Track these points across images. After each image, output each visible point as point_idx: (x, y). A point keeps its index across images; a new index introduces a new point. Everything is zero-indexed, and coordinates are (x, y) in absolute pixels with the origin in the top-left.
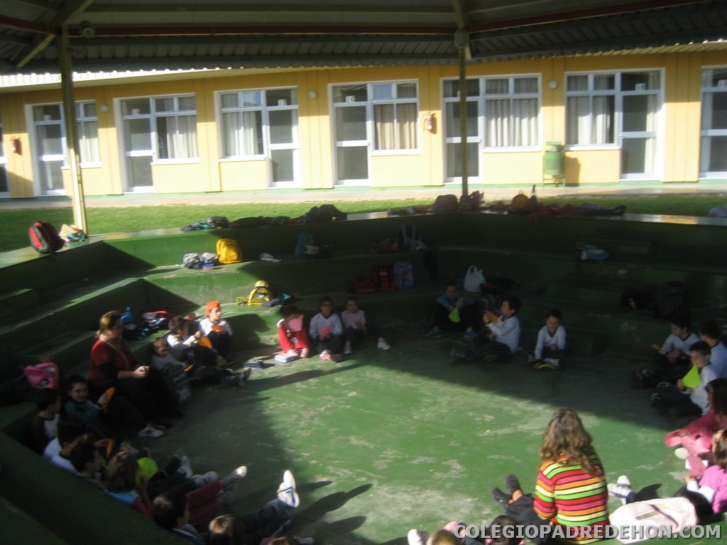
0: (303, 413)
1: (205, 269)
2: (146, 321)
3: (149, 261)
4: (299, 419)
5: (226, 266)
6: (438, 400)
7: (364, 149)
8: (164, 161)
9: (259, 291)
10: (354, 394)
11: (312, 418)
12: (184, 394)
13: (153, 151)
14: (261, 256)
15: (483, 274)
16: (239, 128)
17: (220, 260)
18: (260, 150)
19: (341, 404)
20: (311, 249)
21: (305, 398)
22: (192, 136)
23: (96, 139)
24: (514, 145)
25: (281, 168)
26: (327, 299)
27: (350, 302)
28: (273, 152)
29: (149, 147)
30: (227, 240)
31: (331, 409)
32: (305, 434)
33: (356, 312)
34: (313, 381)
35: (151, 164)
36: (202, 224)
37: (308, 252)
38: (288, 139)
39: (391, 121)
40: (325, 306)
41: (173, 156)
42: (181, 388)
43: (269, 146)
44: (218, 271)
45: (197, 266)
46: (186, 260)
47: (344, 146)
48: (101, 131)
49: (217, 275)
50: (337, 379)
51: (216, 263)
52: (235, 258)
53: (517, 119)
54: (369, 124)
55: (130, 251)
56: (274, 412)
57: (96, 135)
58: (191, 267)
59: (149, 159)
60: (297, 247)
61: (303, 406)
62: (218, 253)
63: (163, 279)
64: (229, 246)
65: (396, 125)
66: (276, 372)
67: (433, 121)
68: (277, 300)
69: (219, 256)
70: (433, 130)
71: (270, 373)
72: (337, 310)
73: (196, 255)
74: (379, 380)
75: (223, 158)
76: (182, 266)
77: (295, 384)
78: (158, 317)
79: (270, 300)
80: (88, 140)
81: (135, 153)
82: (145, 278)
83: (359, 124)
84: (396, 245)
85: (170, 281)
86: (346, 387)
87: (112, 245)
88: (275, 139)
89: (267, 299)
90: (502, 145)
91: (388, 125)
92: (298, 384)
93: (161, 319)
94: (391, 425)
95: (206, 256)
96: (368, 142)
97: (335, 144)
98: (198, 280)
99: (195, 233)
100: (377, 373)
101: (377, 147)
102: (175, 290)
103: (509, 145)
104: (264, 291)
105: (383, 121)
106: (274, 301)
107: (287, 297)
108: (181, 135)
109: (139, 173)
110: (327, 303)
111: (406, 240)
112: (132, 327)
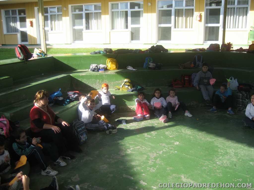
0: (150, 154)
1: (100, 72)
2: (68, 96)
3: (74, 67)
4: (147, 159)
5: (110, 71)
6: (228, 151)
7: (170, 28)
8: (88, 31)
9: (126, 84)
10: (178, 143)
11: (155, 158)
12: (84, 138)
13: (84, 27)
14: (127, 67)
15: (238, 81)
16: (118, 18)
17: (108, 68)
18: (127, 27)
19: (172, 150)
20: (152, 65)
21: (150, 144)
22: (99, 21)
23: (62, 21)
24: (235, 28)
25: (134, 35)
26: (158, 90)
27: (171, 92)
28: (132, 28)
29: (82, 25)
30: (112, 59)
31: (166, 153)
32: (153, 170)
33: (174, 97)
34: (153, 133)
35: (83, 32)
36: (100, 51)
37: (150, 66)
38: (138, 23)
39: (182, 16)
40: (157, 93)
41: (92, 29)
42: (82, 135)
43: (130, 26)
44: (106, 73)
45: (97, 70)
46: (91, 67)
47: (161, 26)
48: (64, 18)
49: (106, 75)
50: (167, 133)
51: (106, 69)
52: (115, 67)
53: (237, 17)
54: (173, 17)
55: (65, 62)
56: (133, 152)
57: (61, 20)
58: (94, 71)
59: (82, 30)
60: (144, 64)
61: (149, 149)
62: (107, 65)
63: (79, 76)
64: (112, 62)
65: (184, 18)
66: (134, 126)
67: (201, 16)
68: (134, 88)
69: (107, 66)
70: (200, 20)
71: (130, 127)
72: (164, 95)
73: (96, 65)
74: (190, 135)
75: (111, 30)
76: (90, 70)
77: (144, 134)
78: (74, 94)
79: (131, 89)
80: (58, 22)
81: (76, 27)
82: (71, 75)
83: (168, 17)
84: (192, 65)
85: (83, 77)
86: (173, 138)
87: (57, 59)
88: (133, 23)
89: (130, 88)
90: (230, 28)
91: (180, 18)
92: (146, 135)
93: (76, 95)
94: (204, 168)
95: (102, 66)
96: (172, 25)
97: (158, 25)
98: (96, 77)
99: (96, 55)
100: (188, 131)
101: (175, 27)
102: (85, 81)
103: (233, 28)
104: (128, 84)
105: (178, 16)
106: (133, 89)
107: (139, 87)
108: (95, 21)
109: (78, 35)
110: (157, 91)
111: (197, 63)
112: (61, 99)
